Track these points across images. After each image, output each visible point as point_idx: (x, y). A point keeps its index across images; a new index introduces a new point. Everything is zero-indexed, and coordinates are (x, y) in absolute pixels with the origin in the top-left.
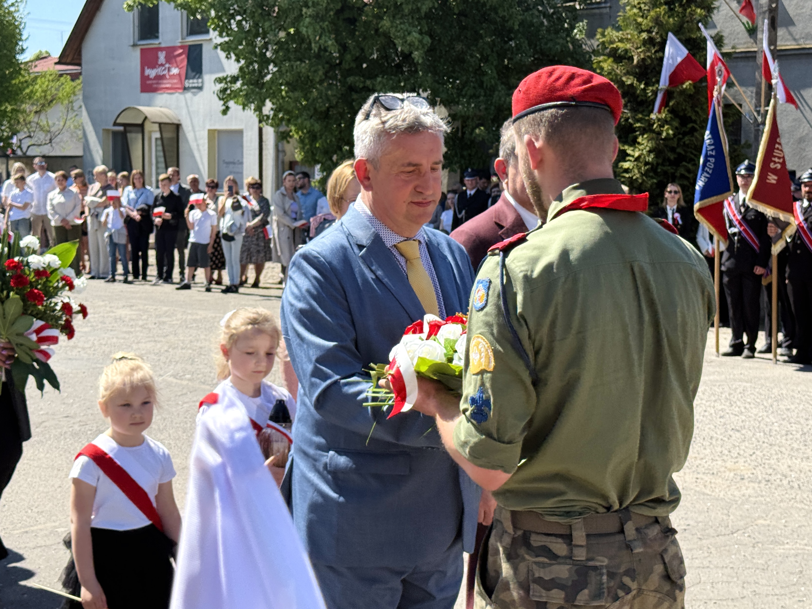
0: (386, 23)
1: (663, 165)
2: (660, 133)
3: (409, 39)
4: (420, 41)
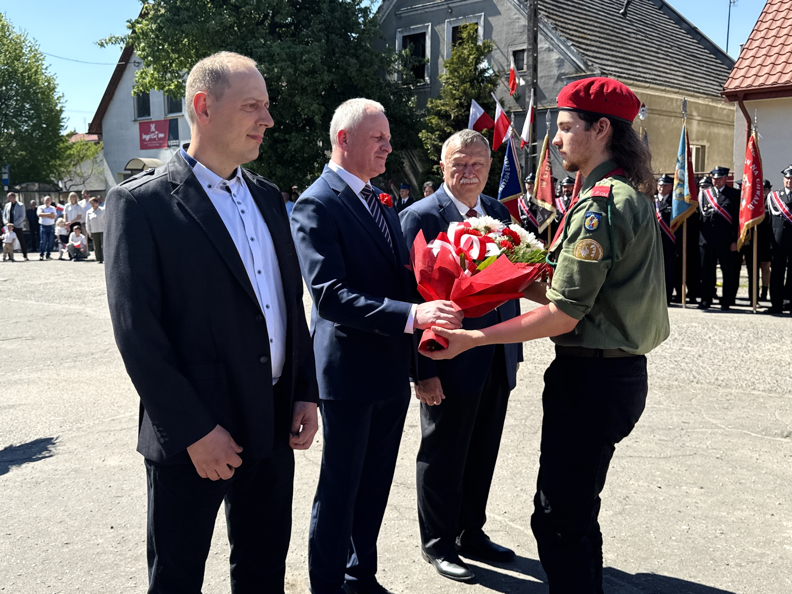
3: (312, 108)
4: (319, 109)
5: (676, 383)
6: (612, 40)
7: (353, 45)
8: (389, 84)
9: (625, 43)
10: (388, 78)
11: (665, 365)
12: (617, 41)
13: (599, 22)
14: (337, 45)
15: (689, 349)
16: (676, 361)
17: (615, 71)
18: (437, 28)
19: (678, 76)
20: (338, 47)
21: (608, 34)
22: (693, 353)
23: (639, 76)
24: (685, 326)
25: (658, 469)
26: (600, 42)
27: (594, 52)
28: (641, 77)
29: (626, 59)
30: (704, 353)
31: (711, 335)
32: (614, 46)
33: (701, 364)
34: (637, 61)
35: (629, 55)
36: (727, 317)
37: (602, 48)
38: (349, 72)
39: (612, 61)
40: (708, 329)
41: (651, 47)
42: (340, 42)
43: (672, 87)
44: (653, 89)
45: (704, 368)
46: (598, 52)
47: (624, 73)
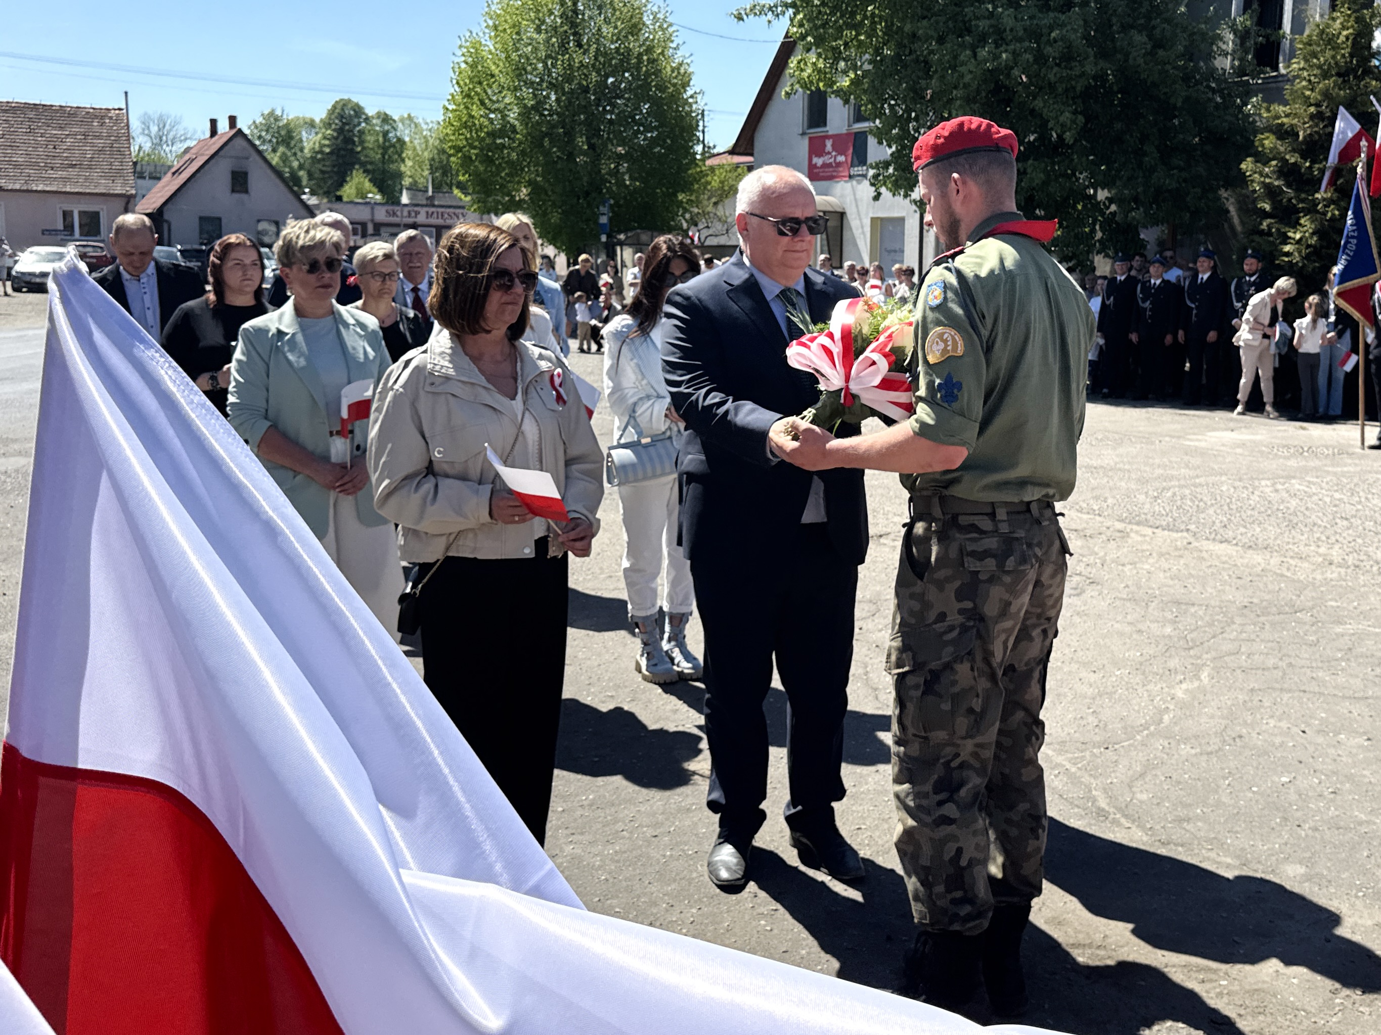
0: (1038, 104)
1: (1327, 247)
8: (1212, 74)
38: (1133, 55)
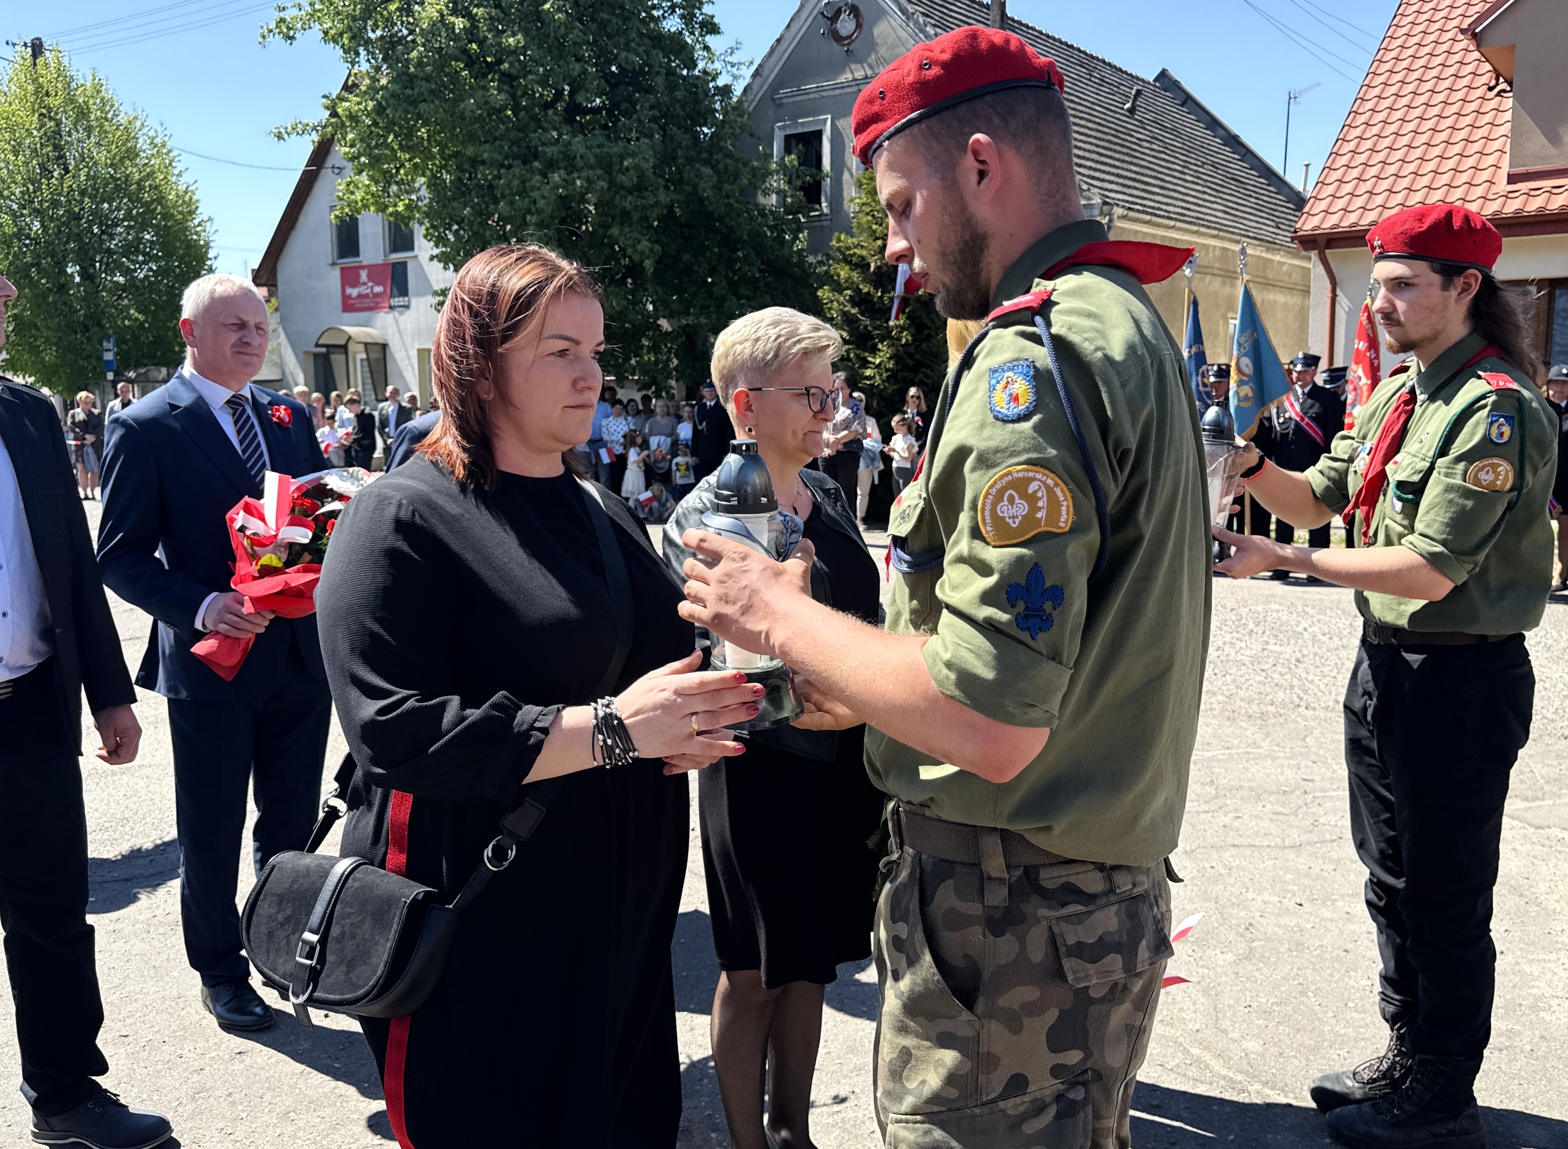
1: (902, 371)
2: (899, 339)
4: (651, 250)
5: (1272, 709)
6: (1115, 151)
7: (706, 145)
8: (762, 211)
9: (1135, 157)
10: (761, 200)
11: (1247, 677)
12: (1123, 153)
13: (1095, 122)
14: (680, 143)
15: (1277, 648)
16: (1263, 670)
17: (1123, 201)
18: (840, 123)
19: (1215, 210)
20: (681, 148)
21: (1109, 141)
22: (1287, 656)
23: (1159, 209)
24: (1260, 608)
25: (1287, 870)
26: (1098, 153)
27: (1090, 168)
28: (1161, 210)
29: (1138, 181)
30: (1304, 656)
31: (1307, 626)
32: (1119, 160)
33: (1304, 675)
34: (1154, 186)
35: (1143, 175)
36: (1319, 593)
37: (1102, 163)
38: (700, 188)
39: (1117, 183)
40: (1299, 614)
41: (1174, 163)
42: (685, 139)
43: (1209, 227)
44: (1180, 229)
45: (1312, 682)
46: (1096, 170)
47: (1137, 204)
